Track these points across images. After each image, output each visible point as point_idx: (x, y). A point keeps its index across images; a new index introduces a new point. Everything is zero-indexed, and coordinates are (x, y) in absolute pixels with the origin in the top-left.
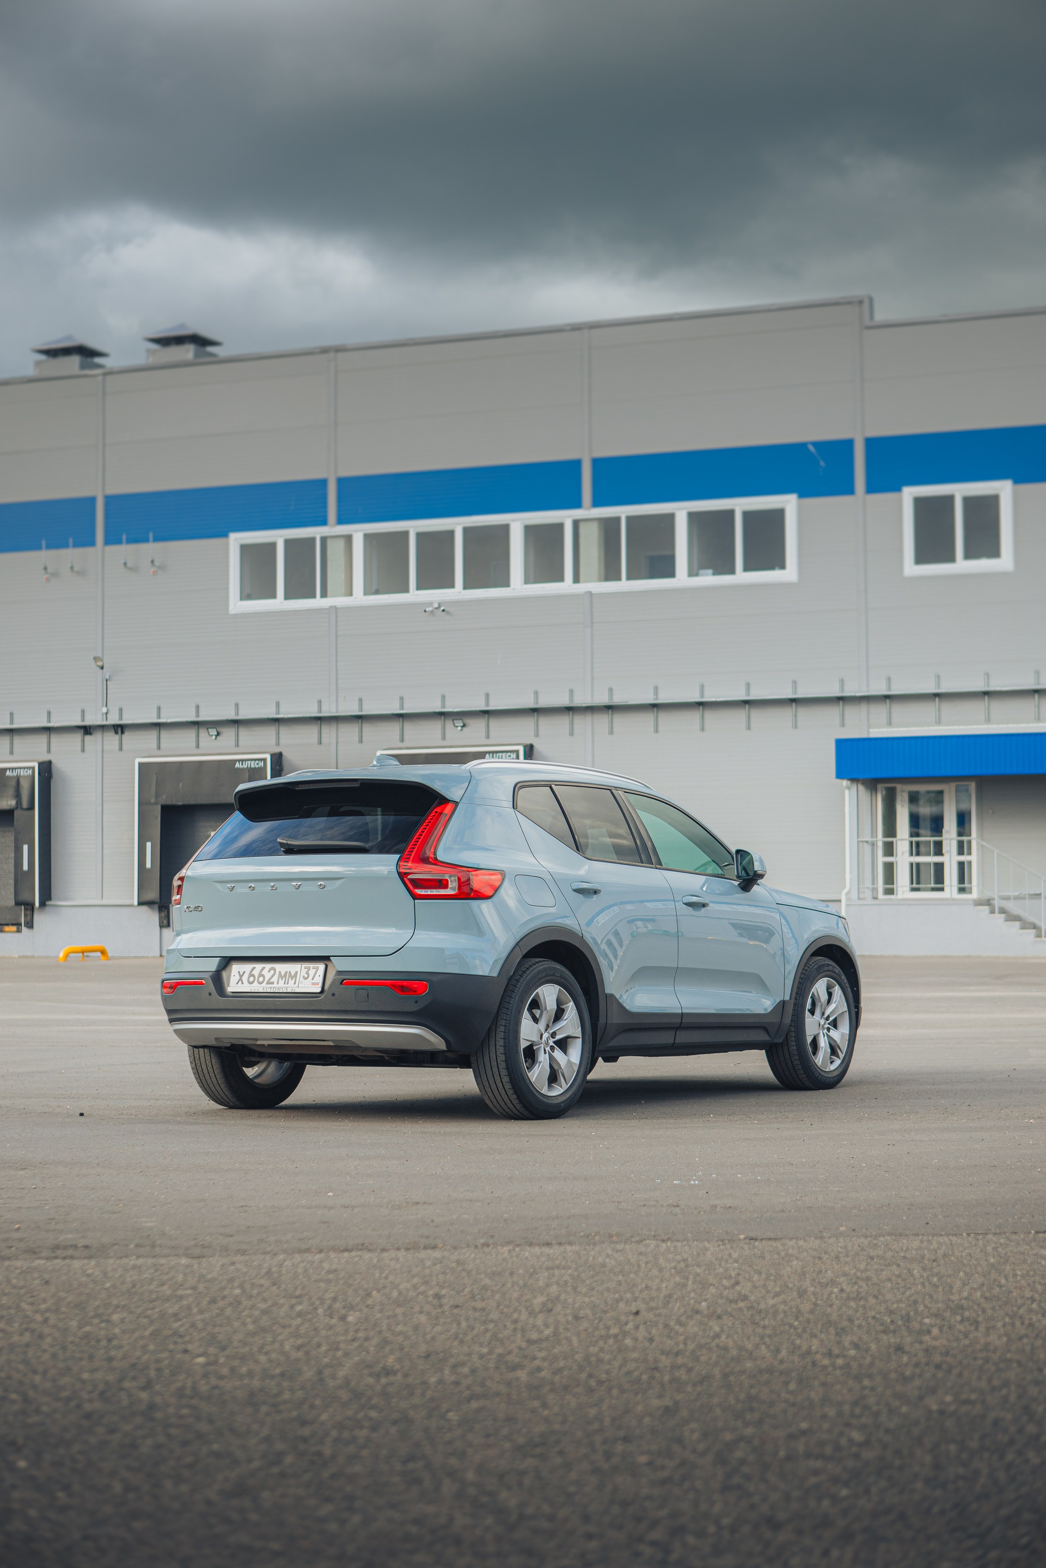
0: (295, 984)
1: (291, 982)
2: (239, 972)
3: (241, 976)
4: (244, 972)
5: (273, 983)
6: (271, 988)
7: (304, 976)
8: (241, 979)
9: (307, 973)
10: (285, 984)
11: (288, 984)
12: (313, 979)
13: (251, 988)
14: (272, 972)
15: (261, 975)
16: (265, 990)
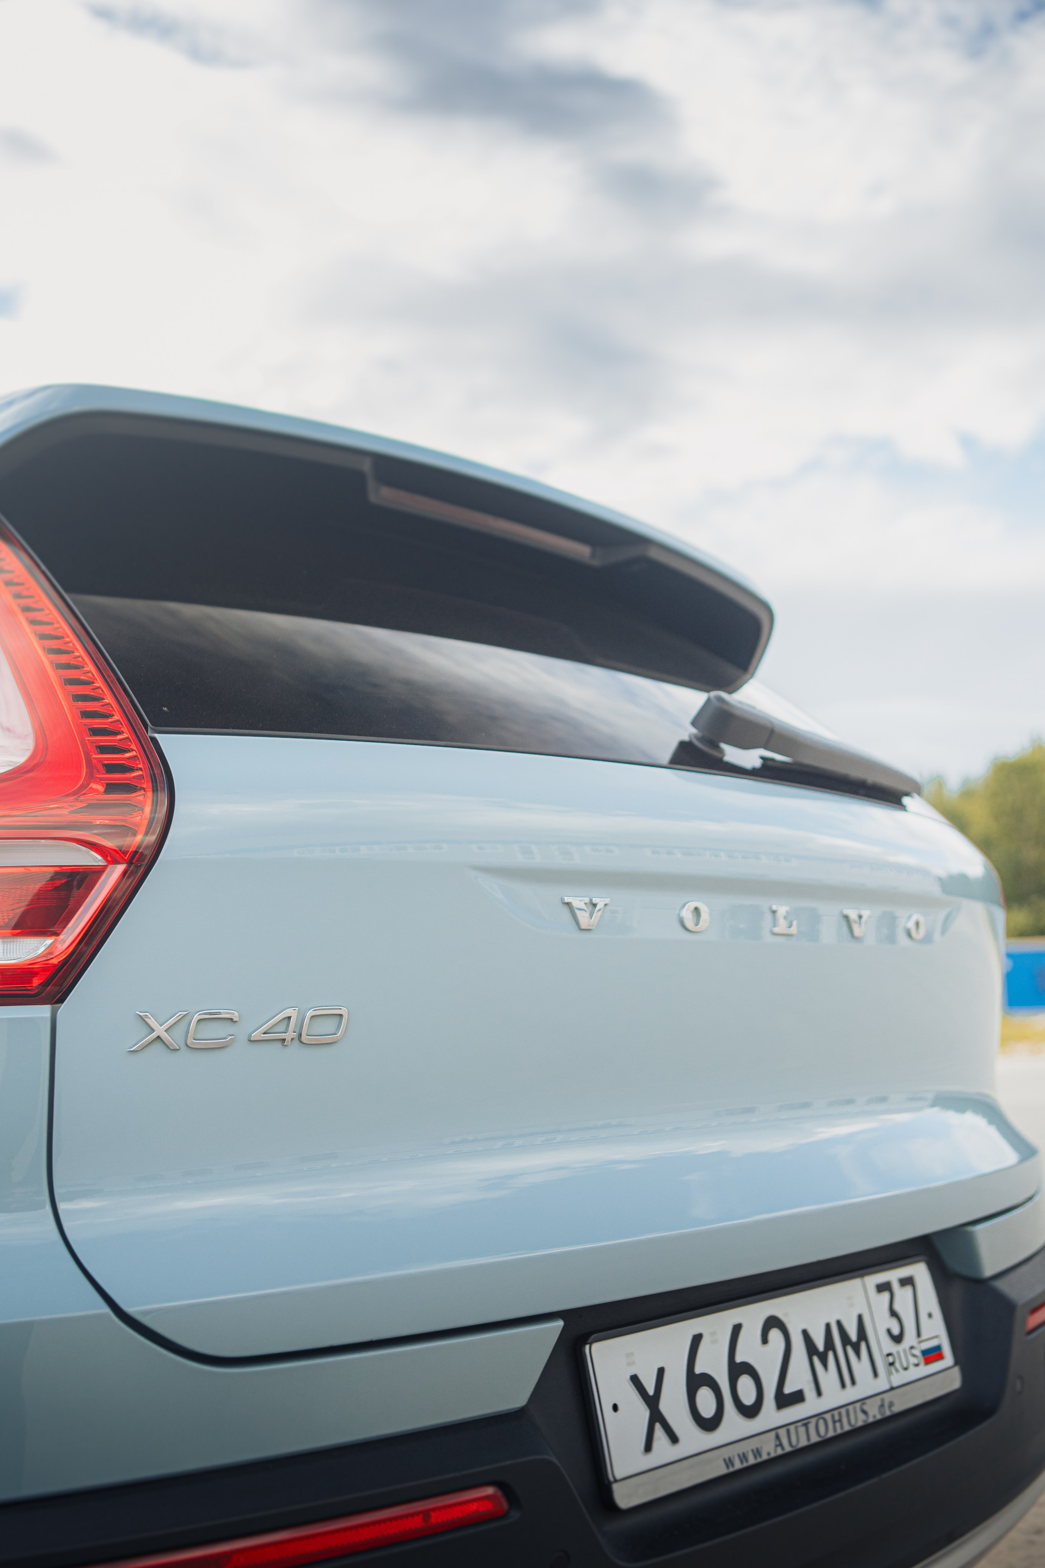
0: (876, 1374)
1: (861, 1367)
2: (635, 1380)
3: (652, 1401)
4: (661, 1372)
5: (798, 1397)
6: (805, 1422)
7: (889, 1331)
8: (656, 1417)
9: (894, 1314)
10: (843, 1385)
11: (853, 1382)
12: (919, 1334)
13: (726, 1453)
14: (775, 1335)
15: (737, 1369)
16: (785, 1441)
